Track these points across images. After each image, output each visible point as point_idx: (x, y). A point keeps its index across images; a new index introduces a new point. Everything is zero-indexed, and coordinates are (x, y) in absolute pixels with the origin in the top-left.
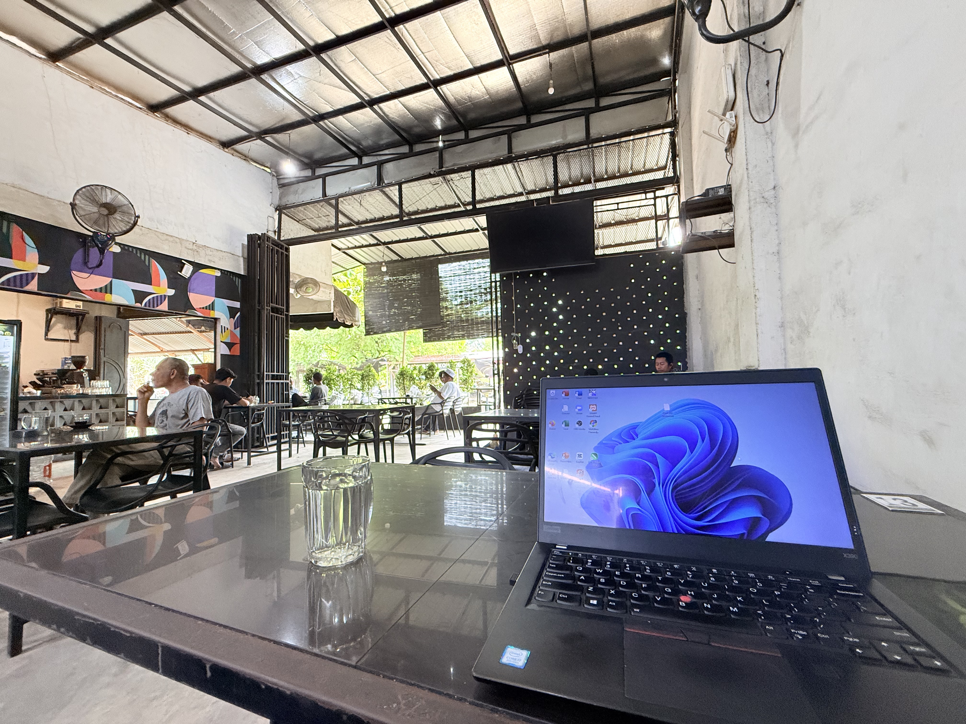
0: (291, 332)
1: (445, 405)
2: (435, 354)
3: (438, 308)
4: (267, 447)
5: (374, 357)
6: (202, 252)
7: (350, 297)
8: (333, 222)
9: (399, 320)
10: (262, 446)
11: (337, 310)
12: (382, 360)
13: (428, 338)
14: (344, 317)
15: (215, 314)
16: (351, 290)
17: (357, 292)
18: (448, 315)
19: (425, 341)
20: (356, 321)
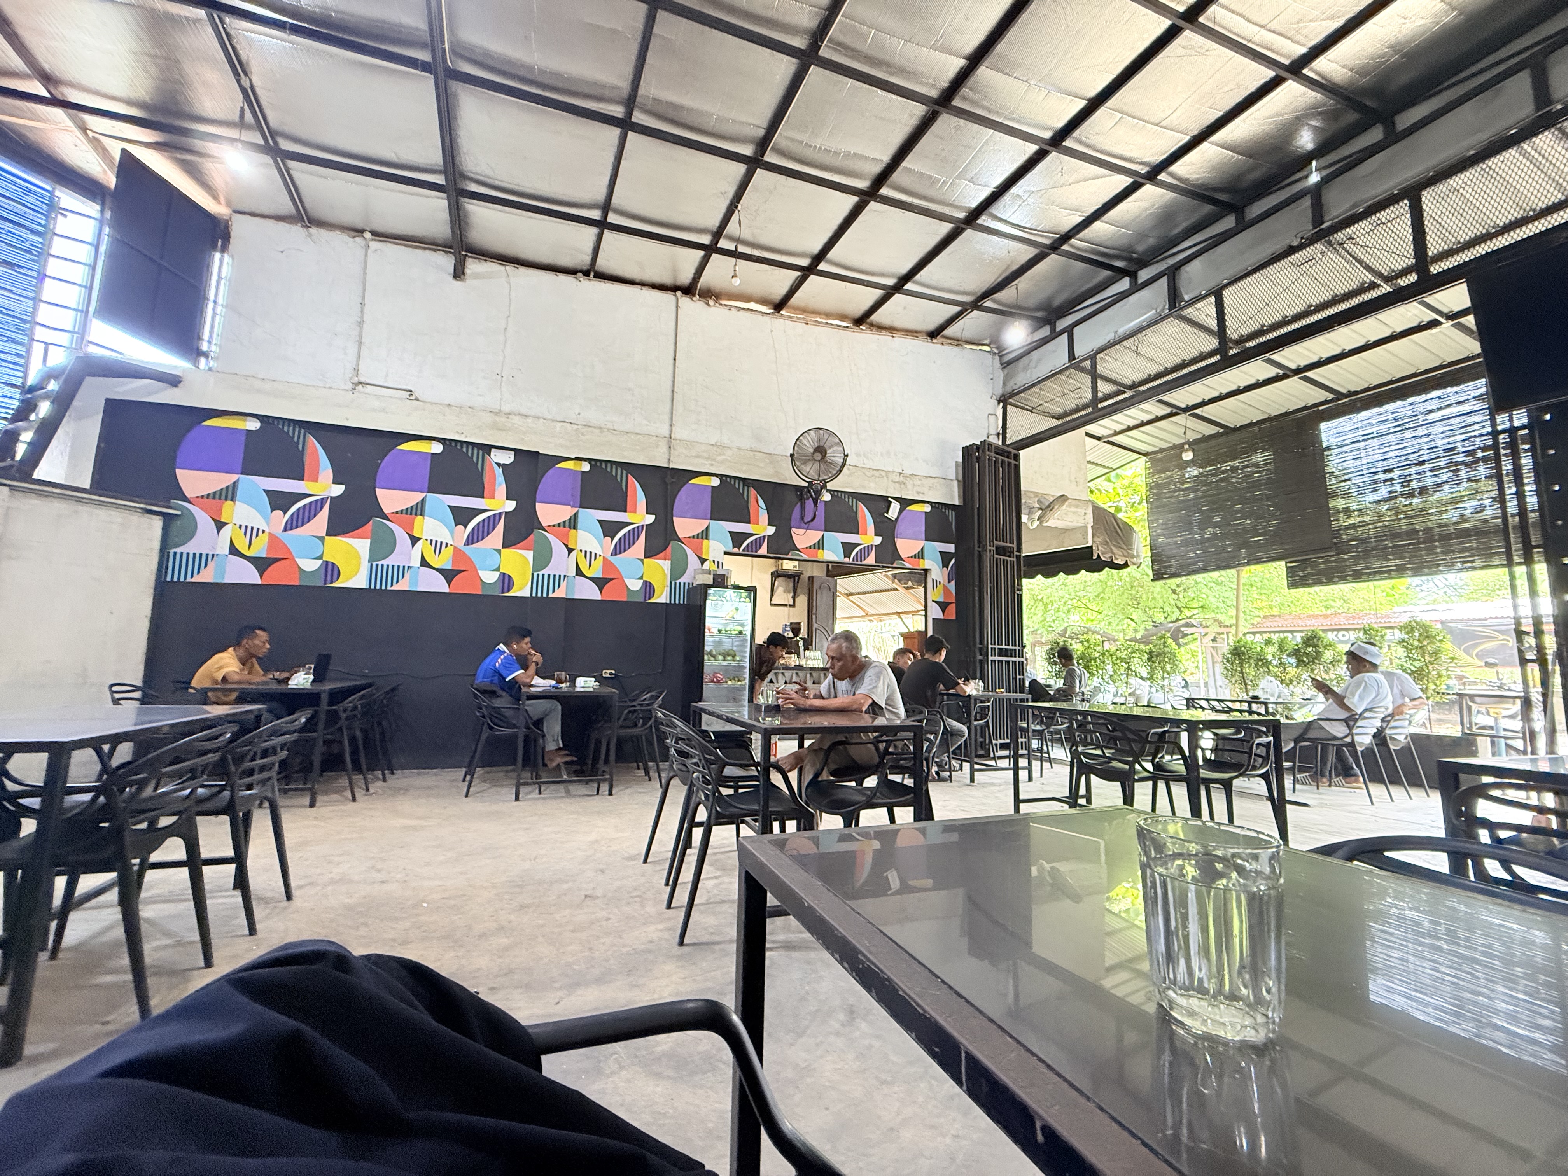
0: (1025, 581)
1: (1359, 723)
2: (1317, 612)
3: (1324, 513)
4: (994, 759)
5: (1169, 620)
6: (909, 483)
7: (1120, 516)
8: (1089, 396)
9: (1224, 548)
10: (986, 756)
11: (1098, 540)
12: (1188, 625)
13: (1297, 579)
14: (1112, 552)
15: (926, 564)
16: (1122, 505)
17: (1133, 506)
18: (1353, 526)
19: (1292, 585)
20: (1133, 557)
